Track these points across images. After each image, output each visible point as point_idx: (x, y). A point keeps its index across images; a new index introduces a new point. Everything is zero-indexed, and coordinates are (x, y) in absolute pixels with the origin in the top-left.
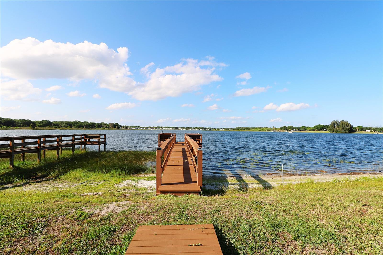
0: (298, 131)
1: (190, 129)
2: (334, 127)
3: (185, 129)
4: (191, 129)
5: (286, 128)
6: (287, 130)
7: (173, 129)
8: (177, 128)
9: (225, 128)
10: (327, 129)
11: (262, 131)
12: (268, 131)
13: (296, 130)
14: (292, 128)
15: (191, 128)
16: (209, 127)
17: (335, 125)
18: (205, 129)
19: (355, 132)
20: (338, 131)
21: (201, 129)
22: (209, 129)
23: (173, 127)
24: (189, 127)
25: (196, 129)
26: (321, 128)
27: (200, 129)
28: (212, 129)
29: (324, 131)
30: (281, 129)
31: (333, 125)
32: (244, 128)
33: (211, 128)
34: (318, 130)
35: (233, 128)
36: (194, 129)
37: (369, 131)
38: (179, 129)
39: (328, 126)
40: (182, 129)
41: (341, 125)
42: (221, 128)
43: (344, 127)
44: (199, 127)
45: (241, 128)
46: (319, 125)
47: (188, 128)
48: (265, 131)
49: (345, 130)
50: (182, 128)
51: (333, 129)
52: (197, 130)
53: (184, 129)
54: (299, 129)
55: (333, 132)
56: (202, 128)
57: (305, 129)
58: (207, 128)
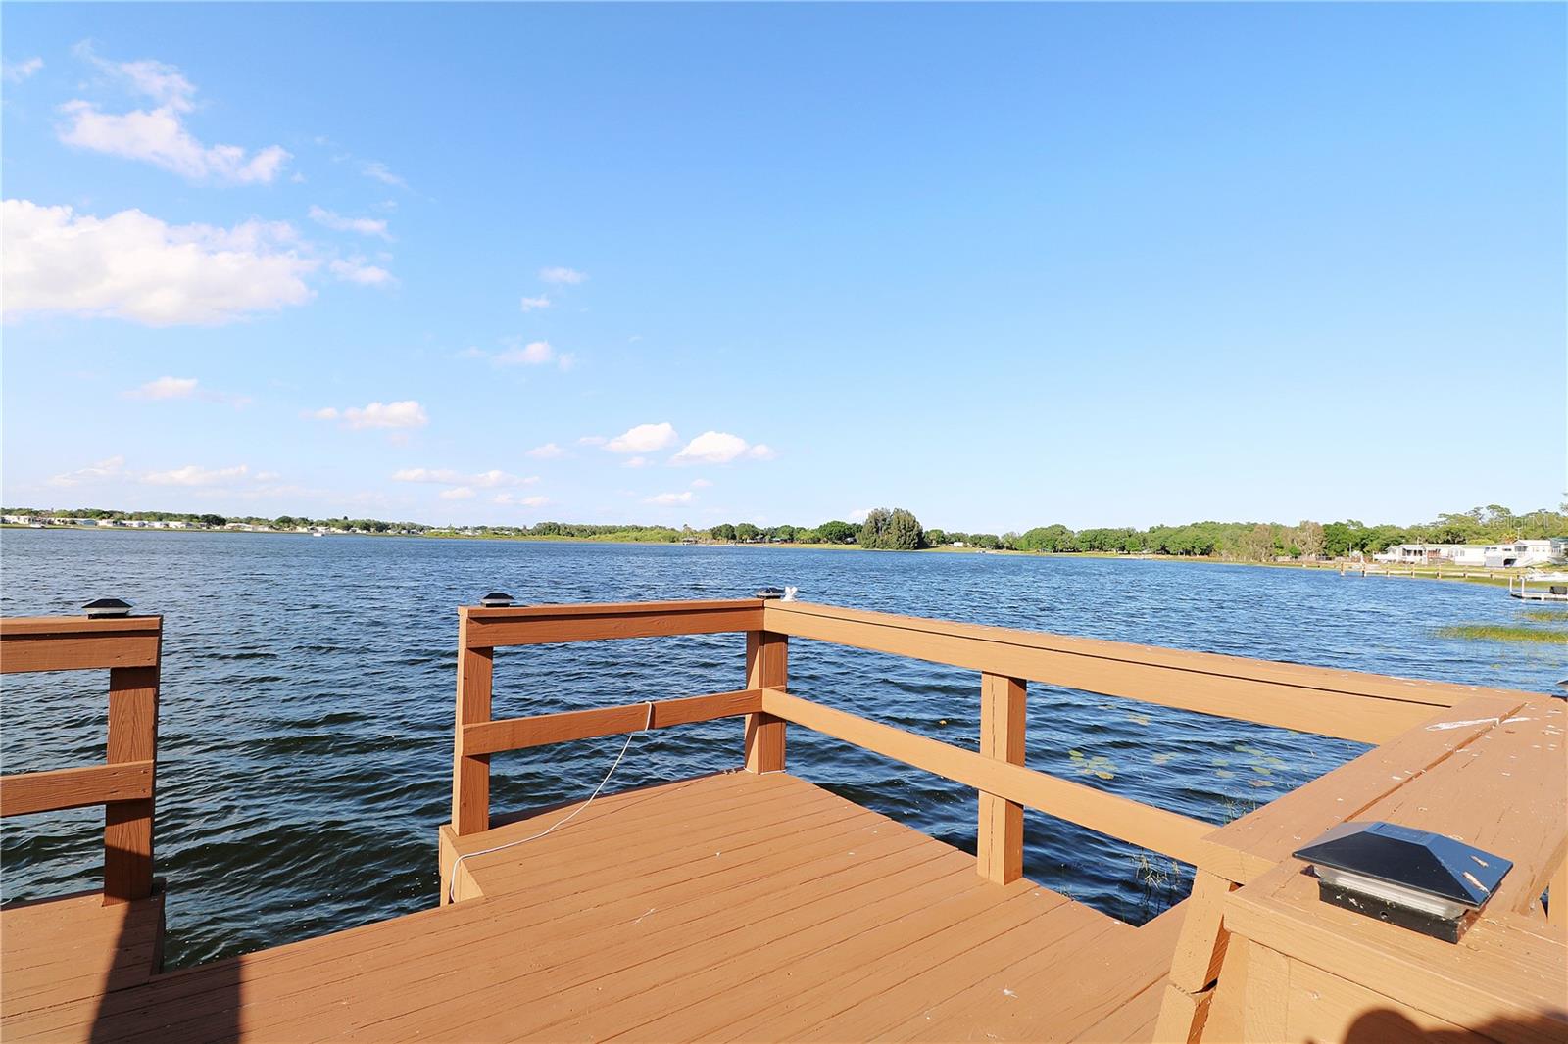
0: (771, 541)
1: (300, 529)
2: (877, 531)
3: (266, 529)
4: (305, 530)
5: (731, 533)
6: (734, 537)
7: (188, 525)
8: (221, 521)
9: (483, 528)
10: (857, 535)
11: (648, 543)
12: (668, 543)
13: (761, 538)
14: (754, 534)
15: (305, 521)
16: (405, 520)
17: (879, 522)
18: (382, 527)
19: (928, 547)
20: (886, 544)
21: (360, 528)
22: (403, 532)
23: (192, 517)
24: (294, 516)
25: (333, 529)
26: (843, 534)
27: (358, 531)
28: (422, 529)
29: (847, 543)
30: (716, 533)
31: (874, 524)
32: (571, 527)
33: (414, 526)
34: (831, 539)
35: (523, 527)
36: (321, 529)
37: (961, 544)
38: (228, 526)
39: (859, 528)
40: (248, 528)
41: (894, 524)
42: (466, 528)
43: (903, 531)
44: (351, 519)
45: (559, 527)
46: (834, 522)
47: (287, 521)
48: (658, 543)
49: (905, 542)
50: (249, 521)
51: (874, 538)
52: (340, 531)
53: (260, 529)
54: (771, 535)
55: (874, 546)
56: (367, 526)
57: (791, 535)
58: (394, 525)
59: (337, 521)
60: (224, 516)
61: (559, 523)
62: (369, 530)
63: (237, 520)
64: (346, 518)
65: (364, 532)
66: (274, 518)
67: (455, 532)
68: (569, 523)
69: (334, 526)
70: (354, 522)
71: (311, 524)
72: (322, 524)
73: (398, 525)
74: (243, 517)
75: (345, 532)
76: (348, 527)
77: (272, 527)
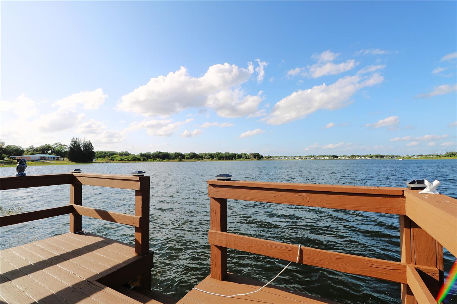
1: (357, 158)
3: (348, 158)
4: (358, 158)
7: (329, 158)
8: (337, 157)
9: (421, 155)
15: (358, 156)
16: (390, 154)
18: (382, 157)
21: (376, 157)
22: (390, 158)
23: (330, 156)
24: (355, 154)
25: (367, 158)
27: (374, 158)
28: (397, 157)
36: (363, 158)
38: (339, 158)
40: (343, 158)
42: (414, 156)
44: (372, 154)
47: (353, 156)
50: (344, 156)
52: (369, 158)
53: (346, 158)
56: (377, 156)
58: (386, 156)
59: (368, 155)
60: (338, 156)
62: (378, 158)
63: (341, 156)
64: (370, 154)
65: (376, 158)
66: (350, 155)
67: (409, 157)
69: (367, 157)
70: (373, 155)
71: (360, 156)
72: (363, 156)
73: (388, 156)
75: (370, 158)
76: (371, 157)
77: (349, 158)
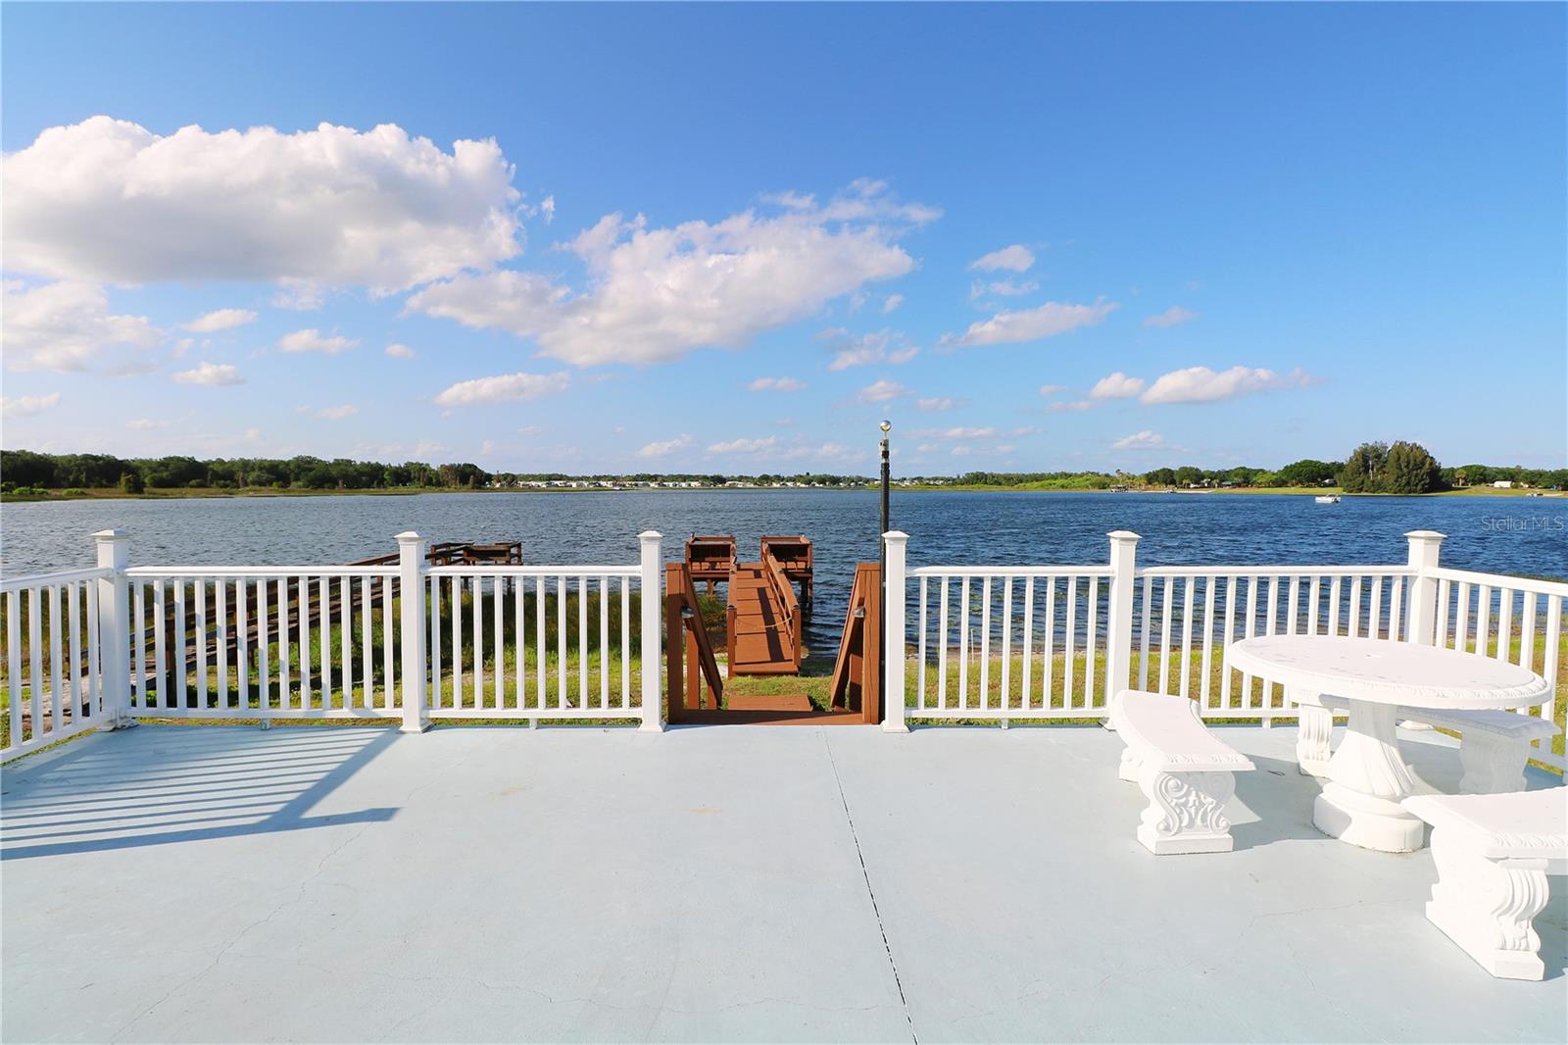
0: (1220, 486)
1: (775, 485)
2: (1366, 471)
3: (752, 485)
4: (778, 485)
5: (1167, 477)
6: (1173, 482)
7: (702, 484)
8: (720, 480)
9: (920, 479)
10: (1336, 477)
11: (1073, 491)
12: (1096, 491)
13: (1208, 483)
14: (1196, 477)
15: (779, 478)
16: (854, 474)
17: (1368, 460)
18: (835, 481)
19: (1449, 488)
20: (1378, 487)
21: (819, 483)
22: (852, 484)
23: (705, 478)
24: (771, 474)
25: (798, 484)
26: (1314, 474)
27: (817, 485)
28: (865, 481)
29: (1326, 486)
30: (1151, 478)
31: (1361, 462)
32: (999, 476)
33: (860, 479)
34: (1302, 483)
35: (955, 477)
36: (790, 484)
37: (1507, 484)
38: (727, 484)
39: (1340, 467)
40: (740, 485)
41: (1391, 461)
42: (905, 479)
43: (1405, 470)
44: (811, 475)
45: (986, 476)
46: (1305, 461)
47: (766, 478)
48: (1085, 490)
49: (1408, 483)
50: (741, 478)
51: (1360, 479)
52: (803, 486)
53: (748, 485)
54: (1221, 478)
55: (1361, 490)
56: (822, 480)
57: (1246, 477)
58: (844, 480)
59: (801, 476)
60: (724, 476)
61: (986, 473)
62: (825, 484)
63: (733, 479)
64: (808, 474)
65: (821, 485)
66: (757, 476)
68: (995, 472)
69: (799, 481)
70: (814, 477)
71: (783, 479)
72: (790, 479)
73: (848, 479)
74: (736, 476)
75: (807, 486)
76: (809, 482)
77: (756, 484)
